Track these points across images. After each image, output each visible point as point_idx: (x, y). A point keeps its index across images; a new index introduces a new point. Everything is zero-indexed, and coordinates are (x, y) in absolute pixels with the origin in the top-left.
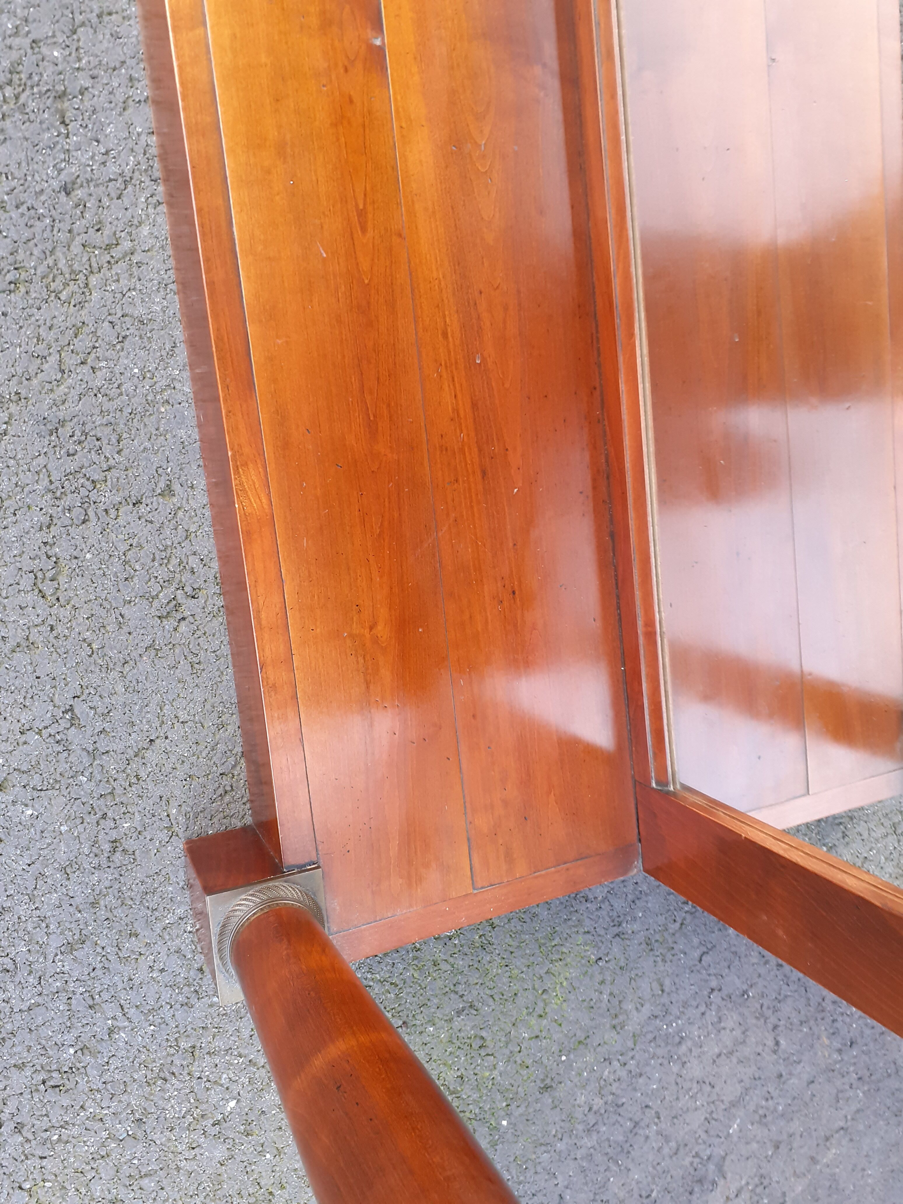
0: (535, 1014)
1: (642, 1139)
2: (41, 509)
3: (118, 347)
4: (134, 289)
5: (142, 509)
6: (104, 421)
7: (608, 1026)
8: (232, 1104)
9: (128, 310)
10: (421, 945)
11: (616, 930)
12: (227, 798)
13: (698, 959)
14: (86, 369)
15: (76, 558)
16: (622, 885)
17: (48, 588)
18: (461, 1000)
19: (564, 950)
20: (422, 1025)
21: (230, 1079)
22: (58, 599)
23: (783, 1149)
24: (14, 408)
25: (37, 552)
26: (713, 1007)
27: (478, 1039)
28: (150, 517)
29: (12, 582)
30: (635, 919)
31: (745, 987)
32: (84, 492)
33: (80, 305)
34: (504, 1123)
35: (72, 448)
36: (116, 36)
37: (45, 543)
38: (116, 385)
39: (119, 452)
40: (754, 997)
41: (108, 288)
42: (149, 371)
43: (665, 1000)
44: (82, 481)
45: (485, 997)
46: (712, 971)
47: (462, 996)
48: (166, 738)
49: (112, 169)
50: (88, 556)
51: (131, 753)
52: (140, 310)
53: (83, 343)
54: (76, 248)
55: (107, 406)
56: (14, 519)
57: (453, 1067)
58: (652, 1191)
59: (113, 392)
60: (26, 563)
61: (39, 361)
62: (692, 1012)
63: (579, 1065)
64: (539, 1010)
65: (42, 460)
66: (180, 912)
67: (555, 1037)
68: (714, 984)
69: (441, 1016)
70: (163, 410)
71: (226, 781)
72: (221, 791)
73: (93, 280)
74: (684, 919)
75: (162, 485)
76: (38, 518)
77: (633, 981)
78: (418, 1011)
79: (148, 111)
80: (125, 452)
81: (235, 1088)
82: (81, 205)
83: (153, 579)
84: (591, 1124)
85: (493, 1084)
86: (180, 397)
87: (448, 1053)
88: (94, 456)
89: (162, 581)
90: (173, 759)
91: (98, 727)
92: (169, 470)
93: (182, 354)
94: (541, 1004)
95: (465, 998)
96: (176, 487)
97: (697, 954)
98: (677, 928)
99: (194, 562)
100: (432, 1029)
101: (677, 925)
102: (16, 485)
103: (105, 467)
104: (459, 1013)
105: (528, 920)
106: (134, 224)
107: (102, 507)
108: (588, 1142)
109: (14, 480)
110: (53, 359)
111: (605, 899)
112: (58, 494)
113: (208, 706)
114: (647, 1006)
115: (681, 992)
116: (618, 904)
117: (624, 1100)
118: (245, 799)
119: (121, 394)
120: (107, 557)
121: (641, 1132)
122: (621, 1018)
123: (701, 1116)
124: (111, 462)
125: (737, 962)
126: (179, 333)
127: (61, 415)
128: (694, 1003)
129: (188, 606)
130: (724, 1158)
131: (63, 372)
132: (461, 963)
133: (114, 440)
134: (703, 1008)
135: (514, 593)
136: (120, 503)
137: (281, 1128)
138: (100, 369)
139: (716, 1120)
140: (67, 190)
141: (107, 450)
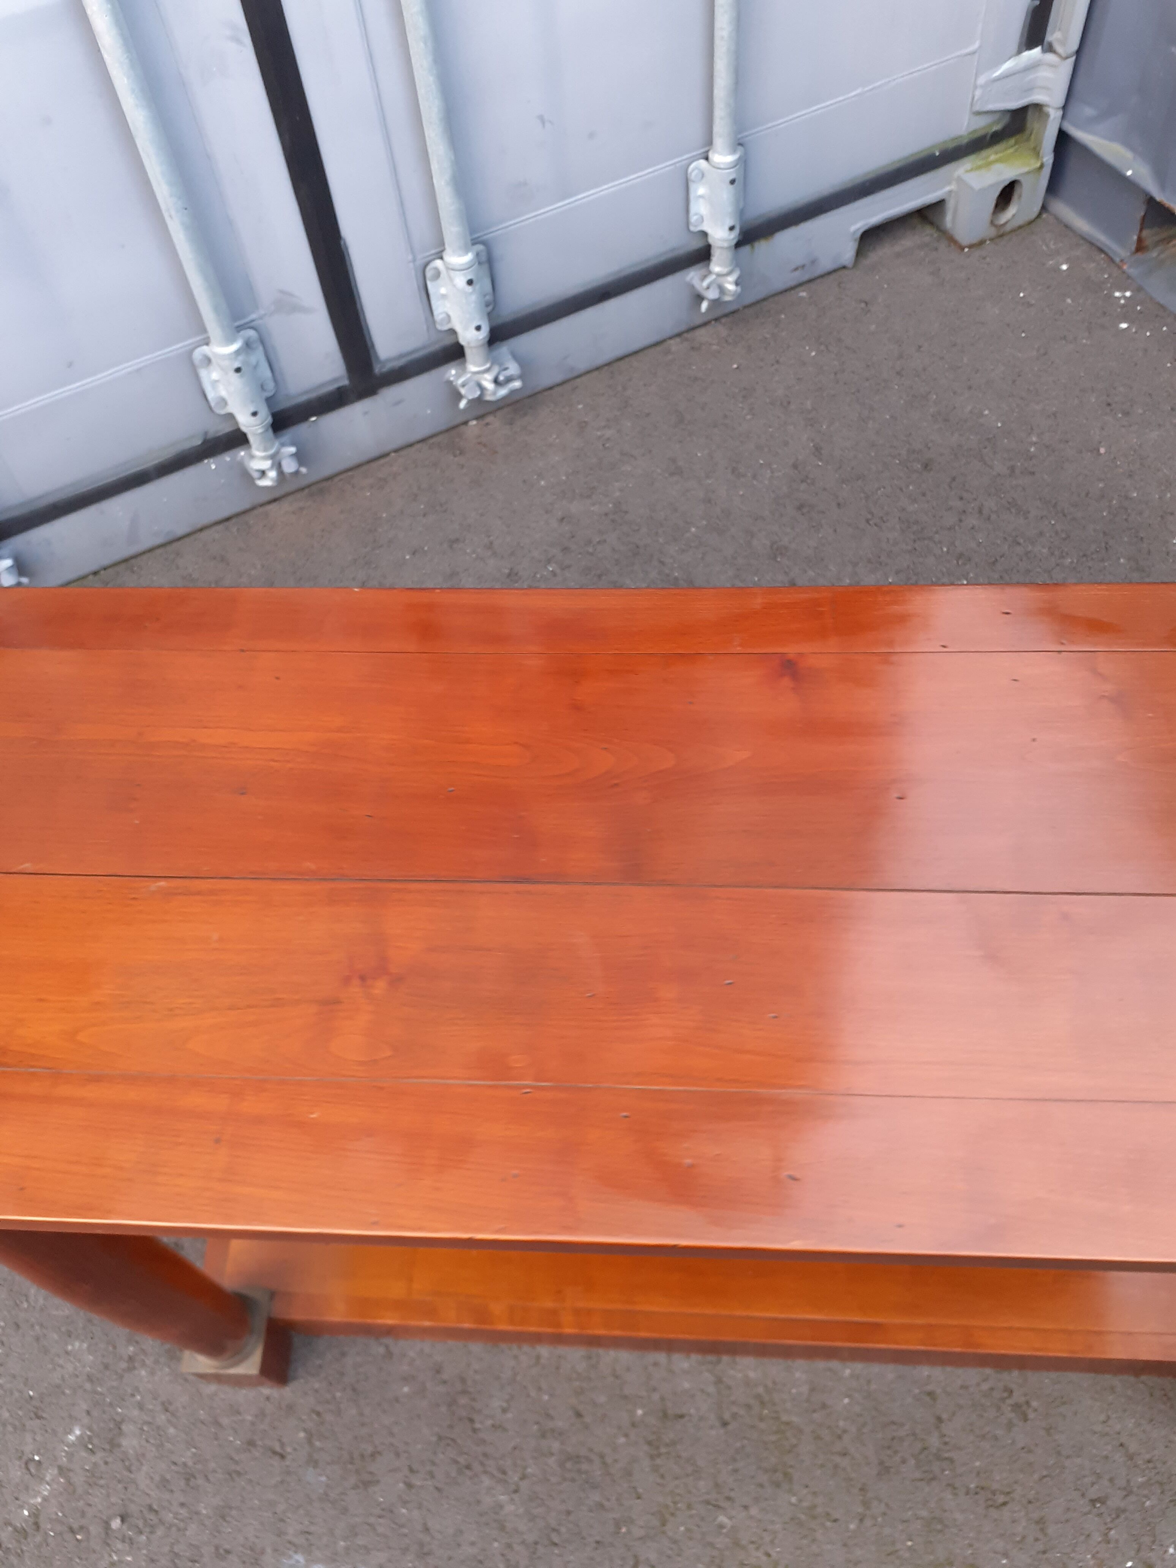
17: (1001, 1499)
22: (1008, 1493)
32: (931, 1458)
33: (801, 1431)
35: (899, 1459)
36: (628, 1369)
37: (967, 1493)
38: (856, 1418)
39: (903, 1425)
41: (789, 1409)
42: (847, 1391)
44: (923, 1457)
48: (1120, 1433)
49: (711, 1389)
54: (762, 1426)
73: (785, 1418)
75: (927, 1399)
76: (948, 1495)
79: (677, 1357)
82: (735, 1416)
93: (835, 1364)
99: (985, 1387)
106: (747, 1383)
110: (838, 1459)
113: (1096, 1397)
124: (910, 1432)
126: (820, 1364)
129: (1018, 1397)
131: (846, 1454)
133: (894, 1427)
136: (939, 1432)
140: (725, 1424)
141: (901, 1434)
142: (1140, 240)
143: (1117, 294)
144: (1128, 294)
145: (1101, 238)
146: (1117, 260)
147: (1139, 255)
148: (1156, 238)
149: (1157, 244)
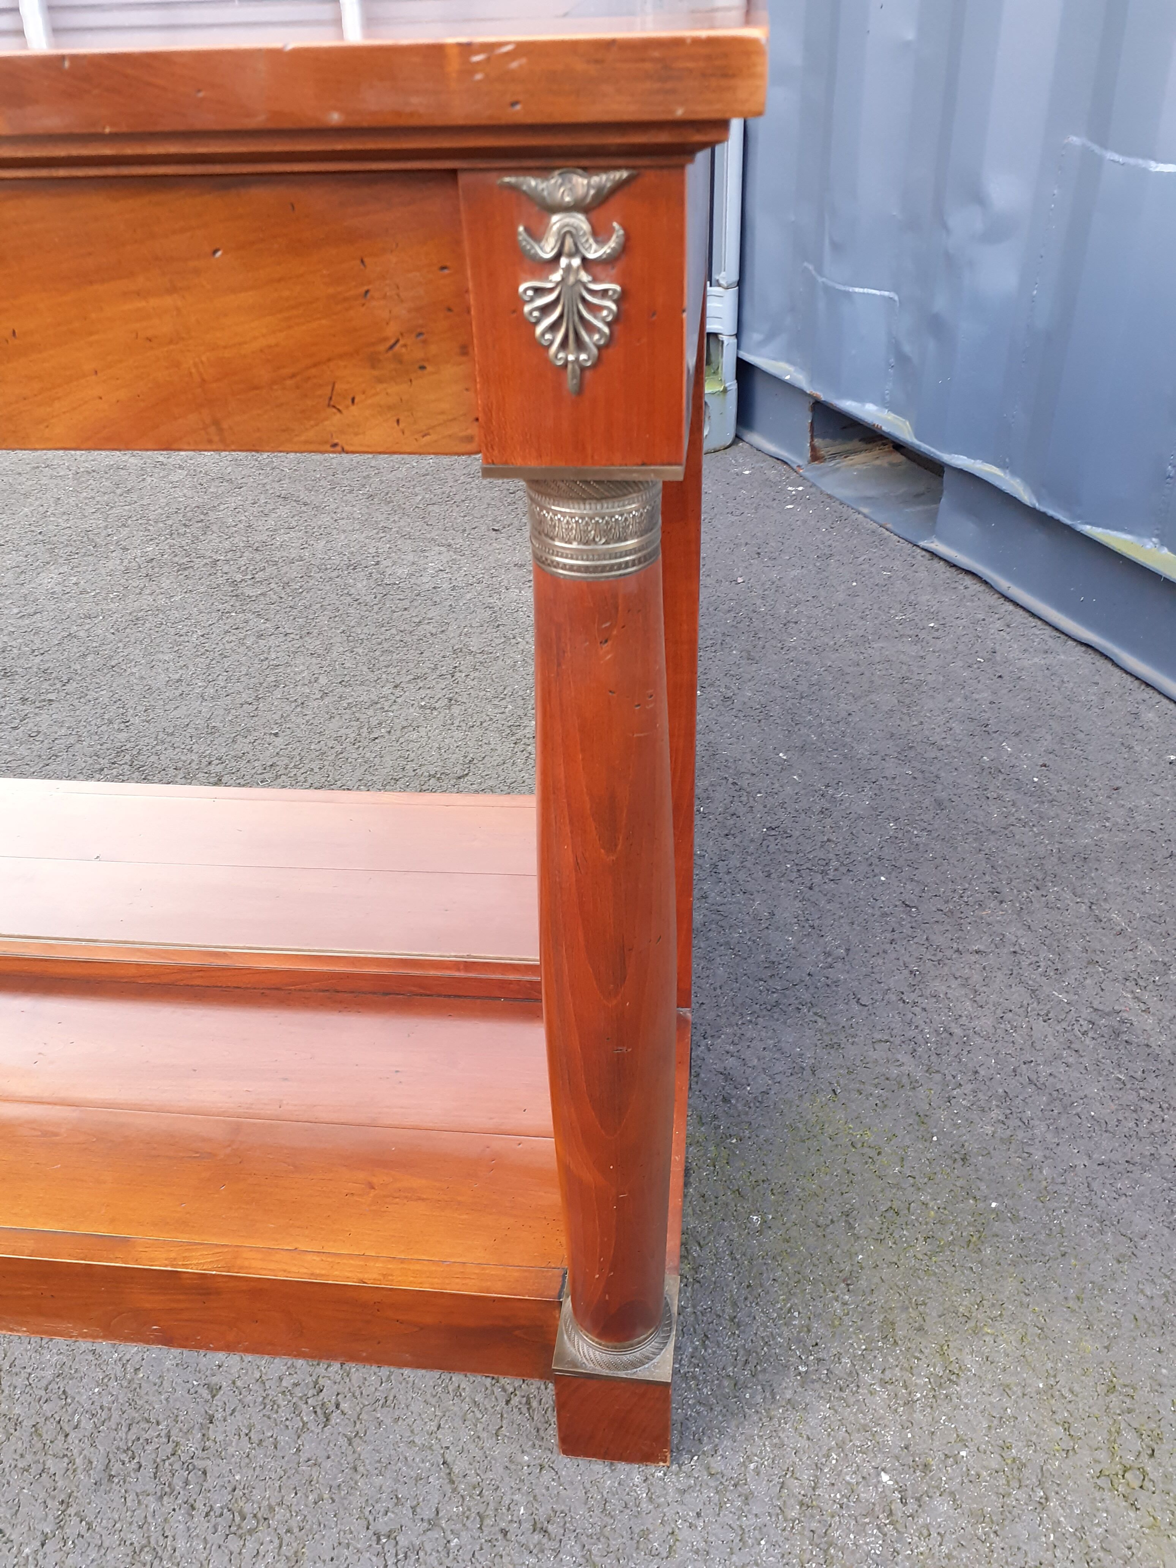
0: (876, 1157)
1: (1051, 1079)
2: (174, 1510)
3: (69, 1400)
4: (30, 1374)
5: (219, 1416)
6: (124, 1429)
7: (910, 1093)
8: (885, 1477)
9: (44, 1383)
10: (762, 1250)
11: (807, 1073)
12: (535, 1404)
13: (861, 1007)
14: (72, 1435)
15: (234, 1490)
16: (762, 1061)
17: (250, 1525)
18: (836, 1224)
19: (814, 1119)
20: (852, 1265)
21: (855, 1473)
22: (265, 1519)
23: (1100, 958)
24: (71, 1511)
25: (211, 1525)
26: (920, 1000)
27: (887, 1215)
28: (228, 1411)
29: (227, 1558)
30: (801, 1055)
31: (906, 972)
32: (177, 1466)
34: (994, 1205)
35: (133, 1465)
37: (207, 1515)
38: (100, 1411)
39: (158, 1423)
40: (919, 966)
41: (17, 1396)
42: (103, 1379)
43: (898, 1041)
44: (167, 1463)
45: (840, 1201)
46: (880, 997)
47: (832, 1221)
48: (448, 1448)
50: (237, 1477)
51: (448, 1488)
52: (49, 1373)
53: (49, 1430)
55: (113, 1424)
56: (170, 1538)
57: (912, 1244)
58: (1119, 1079)
59: (104, 1415)
60: (216, 1539)
61: (44, 1475)
62: (919, 1020)
63: (947, 1126)
64: (873, 1153)
65: (131, 1497)
66: (637, 1479)
67: (907, 1142)
68: (894, 998)
69: (849, 1245)
70: (141, 1375)
71: (515, 1401)
72: (524, 1410)
74: (816, 1014)
75: (205, 1393)
76: (180, 1515)
77: (868, 1066)
78: (836, 1266)
80: (160, 1418)
81: (867, 1468)
83: (288, 1423)
84: (1020, 1124)
85: (945, 1209)
86: (138, 1358)
87: (894, 1246)
88: (149, 1448)
89: (292, 1415)
90: (473, 1446)
91: (407, 1511)
92: (195, 1383)
93: (103, 1346)
94: (866, 1150)
95: (835, 1219)
96: (214, 1380)
97: (857, 1007)
98: (823, 1021)
99: (288, 1381)
100: (860, 1257)
101: (818, 1019)
102: (140, 1527)
103: (165, 1440)
104: (851, 1227)
105: (770, 1147)
107: (199, 1453)
108: (1040, 1129)
109: (134, 1527)
110: (50, 1462)
111: (772, 1077)
112: (167, 1490)
113: (433, 1401)
114: (899, 1057)
115: (893, 1025)
116: (779, 1067)
117: (1000, 1091)
118: (543, 1387)
119: (110, 1409)
120: (247, 1460)
121: (1042, 1080)
122: (905, 1080)
123: (1039, 1025)
124: (163, 1434)
125: (878, 976)
126: (85, 1345)
127: (101, 1467)
128: (910, 1015)
129: (328, 1397)
130: (1096, 1010)
131: (65, 1456)
132: (794, 1216)
133: (147, 1426)
134: (917, 1010)
135: (397, 1071)
136: (204, 1435)
137: (933, 1433)
138: (79, 1422)
139: (1049, 1012)
141: (152, 1433)
142: (813, 448)
143: (790, 488)
144: (800, 488)
145: (784, 454)
146: (795, 466)
147: (816, 464)
148: (833, 450)
149: (834, 456)
